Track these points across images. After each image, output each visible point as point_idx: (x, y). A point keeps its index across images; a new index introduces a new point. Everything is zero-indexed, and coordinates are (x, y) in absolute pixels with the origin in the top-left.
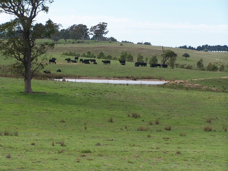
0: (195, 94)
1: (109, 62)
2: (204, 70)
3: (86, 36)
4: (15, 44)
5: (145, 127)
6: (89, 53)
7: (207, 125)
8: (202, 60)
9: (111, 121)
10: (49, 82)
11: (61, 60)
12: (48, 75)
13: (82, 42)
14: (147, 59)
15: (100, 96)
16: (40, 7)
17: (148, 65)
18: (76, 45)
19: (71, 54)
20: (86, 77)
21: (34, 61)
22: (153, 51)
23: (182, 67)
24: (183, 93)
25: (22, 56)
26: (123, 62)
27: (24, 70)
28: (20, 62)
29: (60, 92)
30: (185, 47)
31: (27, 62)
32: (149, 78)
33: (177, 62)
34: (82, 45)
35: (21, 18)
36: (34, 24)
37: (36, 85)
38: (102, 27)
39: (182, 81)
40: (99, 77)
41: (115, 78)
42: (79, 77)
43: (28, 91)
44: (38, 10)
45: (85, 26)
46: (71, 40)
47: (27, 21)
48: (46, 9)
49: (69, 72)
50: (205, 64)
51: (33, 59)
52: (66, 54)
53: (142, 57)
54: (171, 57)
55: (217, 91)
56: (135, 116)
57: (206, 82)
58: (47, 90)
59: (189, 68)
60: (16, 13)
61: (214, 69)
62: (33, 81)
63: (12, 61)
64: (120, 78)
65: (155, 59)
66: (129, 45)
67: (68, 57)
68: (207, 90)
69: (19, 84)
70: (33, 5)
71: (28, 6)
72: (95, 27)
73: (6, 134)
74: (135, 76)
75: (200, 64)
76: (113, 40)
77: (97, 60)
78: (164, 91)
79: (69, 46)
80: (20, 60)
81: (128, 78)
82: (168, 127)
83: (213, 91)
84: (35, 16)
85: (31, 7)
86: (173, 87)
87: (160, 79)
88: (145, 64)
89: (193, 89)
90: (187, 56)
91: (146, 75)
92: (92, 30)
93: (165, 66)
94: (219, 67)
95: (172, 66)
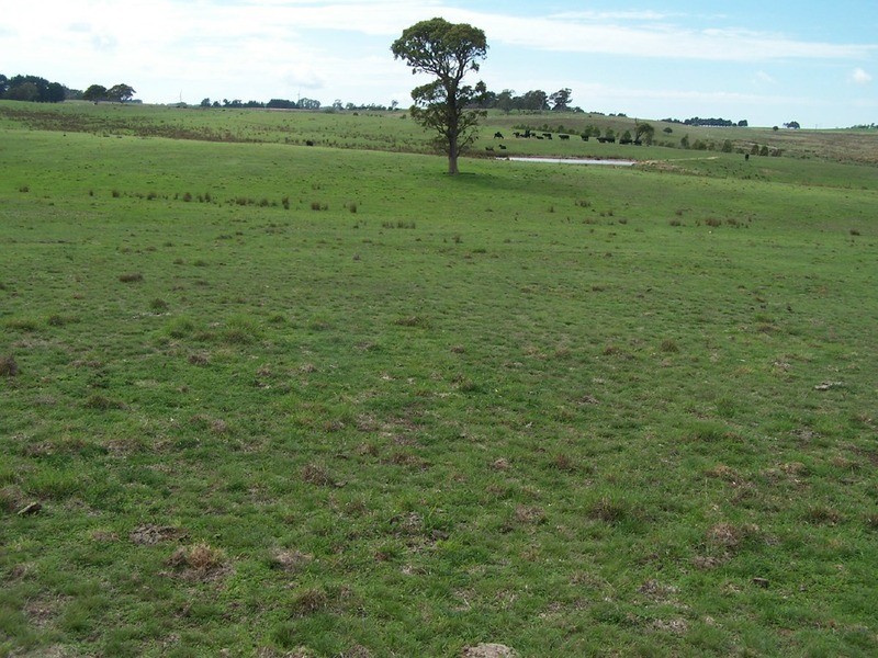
0: (667, 177)
1: (567, 137)
2: (689, 148)
3: (546, 106)
4: (436, 113)
5: (594, 219)
6: (546, 126)
7: (676, 218)
8: (687, 137)
9: (552, 211)
10: (487, 162)
11: (508, 134)
12: (489, 153)
13: (540, 113)
14: (618, 134)
15: (544, 178)
16: (469, 64)
17: (617, 141)
18: (532, 117)
19: (522, 128)
20: (538, 156)
21: (461, 134)
22: (627, 124)
23: (662, 144)
24: (654, 176)
25: (445, 128)
26: (585, 138)
27: (448, 145)
28: (443, 135)
29: (495, 173)
30: (669, 120)
31: (452, 135)
32: (616, 158)
33: (654, 138)
34: (538, 117)
35: (445, 79)
36: (460, 86)
37: (464, 164)
38: (565, 94)
39: (656, 162)
40: (554, 156)
41: (573, 156)
42: (529, 156)
43: (453, 171)
44: (465, 68)
45: (544, 93)
46: (526, 111)
47: (450, 84)
48: (475, 67)
49: (518, 149)
50: (691, 142)
51: (459, 131)
52: (517, 128)
53: (612, 132)
54: (647, 131)
55: (699, 175)
56: (584, 205)
57: (688, 163)
58: (478, 171)
59: (670, 145)
60: (438, 72)
61: (702, 147)
62: (460, 160)
63: (433, 133)
64: (580, 157)
65: (627, 134)
66: (598, 116)
67: (518, 131)
68: (687, 174)
69: (443, 162)
70: (461, 62)
71: (453, 63)
72: (556, 94)
73: (400, 226)
74: (599, 156)
75: (684, 141)
76: (578, 110)
77: (553, 135)
78: (629, 173)
79: (523, 117)
80: (444, 132)
81: (589, 157)
82: (623, 220)
83: (695, 175)
84: (462, 76)
85: (458, 65)
86: (643, 169)
87: (630, 160)
88: (612, 140)
89: (668, 171)
90: (669, 130)
91: (612, 153)
92: (552, 98)
93: (638, 143)
94: (708, 145)
95: (649, 142)
